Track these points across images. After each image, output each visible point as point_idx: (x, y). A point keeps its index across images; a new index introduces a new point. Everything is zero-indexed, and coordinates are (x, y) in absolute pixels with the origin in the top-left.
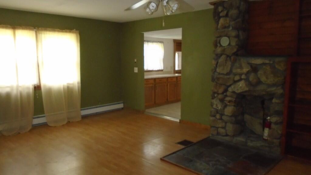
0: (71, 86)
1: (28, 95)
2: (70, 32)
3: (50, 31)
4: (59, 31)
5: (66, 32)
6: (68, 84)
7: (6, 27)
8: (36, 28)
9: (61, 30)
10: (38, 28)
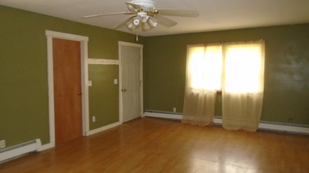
0: (250, 96)
1: (210, 98)
2: (254, 43)
3: (234, 44)
4: (242, 44)
5: (250, 43)
6: (247, 93)
7: (201, 46)
8: (222, 43)
9: (245, 42)
10: (224, 43)
